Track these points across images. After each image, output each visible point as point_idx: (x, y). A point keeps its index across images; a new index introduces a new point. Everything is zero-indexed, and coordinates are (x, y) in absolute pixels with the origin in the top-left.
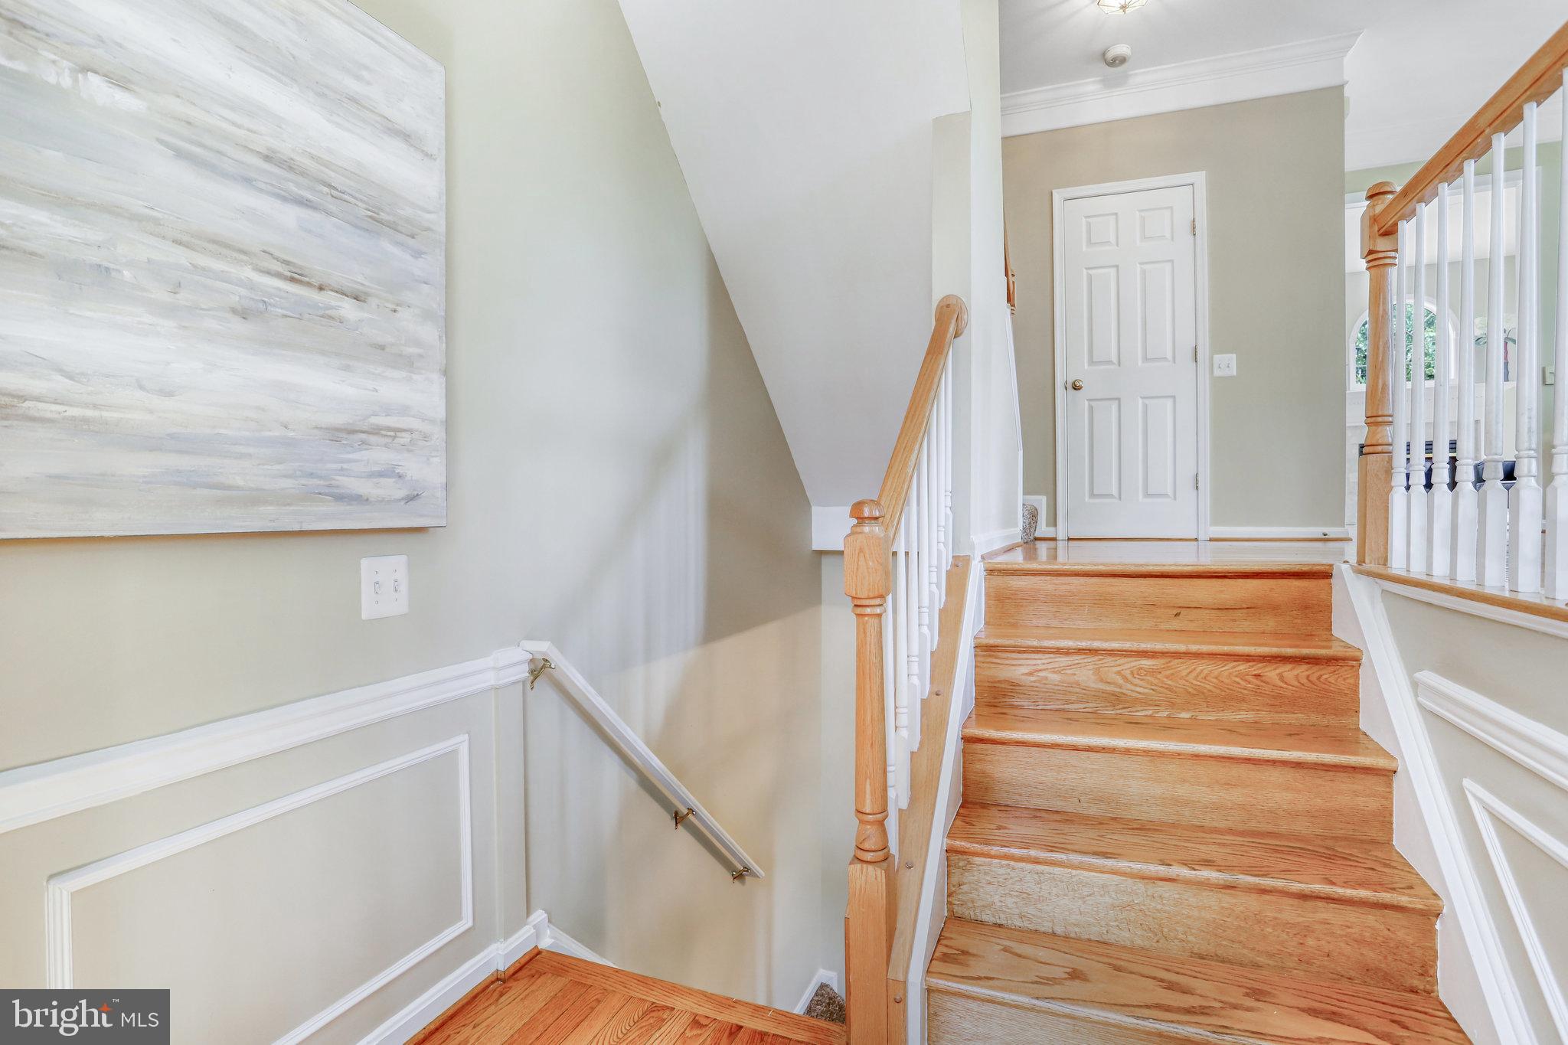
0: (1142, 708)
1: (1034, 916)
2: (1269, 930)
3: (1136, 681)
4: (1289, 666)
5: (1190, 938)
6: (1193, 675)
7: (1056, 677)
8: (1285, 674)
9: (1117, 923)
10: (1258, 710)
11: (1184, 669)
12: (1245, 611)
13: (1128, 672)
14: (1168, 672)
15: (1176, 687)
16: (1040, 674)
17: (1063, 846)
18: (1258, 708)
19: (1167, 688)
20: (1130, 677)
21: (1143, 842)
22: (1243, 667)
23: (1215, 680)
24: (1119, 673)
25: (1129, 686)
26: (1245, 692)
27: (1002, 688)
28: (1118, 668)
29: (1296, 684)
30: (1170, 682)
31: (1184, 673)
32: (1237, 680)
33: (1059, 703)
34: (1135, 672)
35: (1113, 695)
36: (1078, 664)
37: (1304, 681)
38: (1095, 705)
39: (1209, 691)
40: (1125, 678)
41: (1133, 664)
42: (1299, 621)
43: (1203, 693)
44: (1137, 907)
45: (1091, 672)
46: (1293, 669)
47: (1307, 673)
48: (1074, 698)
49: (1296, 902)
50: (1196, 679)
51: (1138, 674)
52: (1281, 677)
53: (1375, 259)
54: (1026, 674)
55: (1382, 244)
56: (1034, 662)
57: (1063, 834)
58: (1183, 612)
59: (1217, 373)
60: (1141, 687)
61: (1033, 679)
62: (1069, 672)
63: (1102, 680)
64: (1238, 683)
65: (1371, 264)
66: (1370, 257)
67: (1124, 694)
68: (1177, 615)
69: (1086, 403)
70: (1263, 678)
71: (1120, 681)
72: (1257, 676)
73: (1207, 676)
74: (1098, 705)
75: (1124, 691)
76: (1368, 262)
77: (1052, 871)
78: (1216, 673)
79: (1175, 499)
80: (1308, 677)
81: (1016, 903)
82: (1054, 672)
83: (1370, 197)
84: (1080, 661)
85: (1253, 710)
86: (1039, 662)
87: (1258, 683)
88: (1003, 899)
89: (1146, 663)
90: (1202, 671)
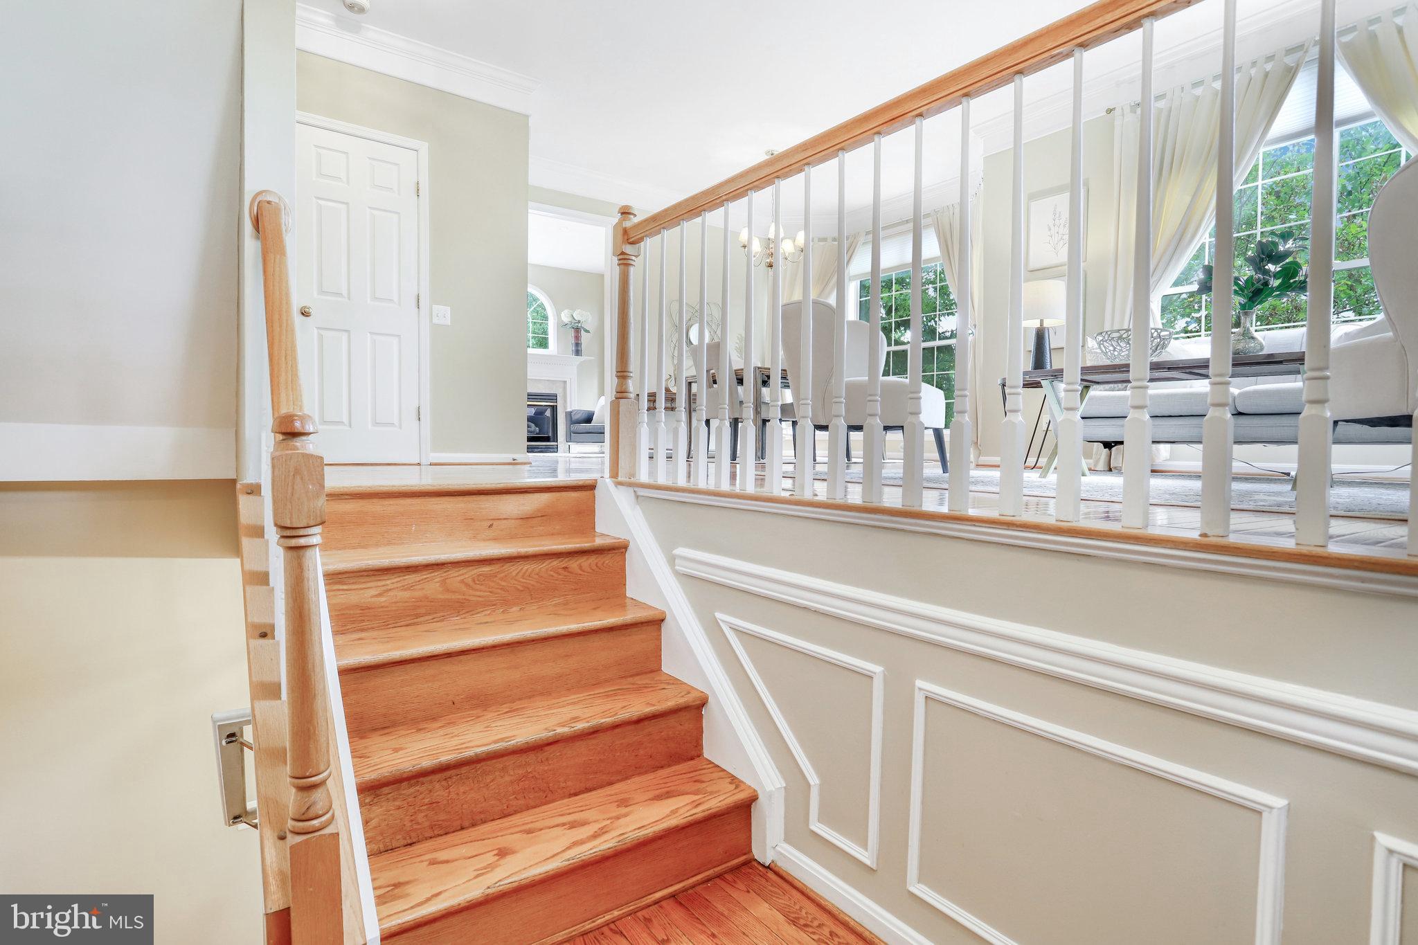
0: (482, 610)
1: (443, 821)
2: (618, 754)
3: (478, 587)
4: (585, 558)
5: (569, 783)
6: (521, 574)
7: (406, 594)
8: (582, 565)
9: (514, 796)
10: (566, 595)
11: (514, 571)
12: (540, 519)
13: (470, 580)
14: (502, 575)
15: (508, 586)
16: (391, 593)
17: (464, 746)
18: (566, 593)
19: (501, 589)
20: (471, 584)
21: (521, 720)
22: (555, 563)
23: (536, 576)
24: (462, 581)
25: (471, 592)
26: (557, 582)
27: (350, 614)
28: (462, 577)
29: (589, 570)
30: (503, 584)
31: (514, 574)
32: (552, 573)
33: (408, 618)
34: (476, 580)
35: (458, 602)
36: (426, 578)
37: (595, 567)
38: (442, 614)
39: (533, 585)
40: (467, 585)
41: (473, 572)
42: (575, 523)
43: (528, 588)
44: (531, 775)
45: (438, 585)
46: (588, 559)
47: (596, 561)
48: (423, 611)
49: (632, 727)
50: (523, 577)
51: (478, 580)
52: (580, 567)
53: (625, 259)
54: (376, 596)
55: (629, 249)
56: (383, 583)
57: (456, 736)
58: (495, 523)
59: (435, 321)
60: (481, 591)
61: (383, 599)
62: (419, 587)
63: (448, 590)
64: (552, 576)
65: (621, 262)
66: (621, 257)
67: (467, 600)
68: (491, 526)
69: (316, 331)
70: (570, 570)
71: (465, 589)
72: (565, 568)
73: (531, 573)
74: (445, 614)
75: (467, 597)
76: (620, 260)
77: (458, 773)
78: (537, 570)
79: (400, 428)
80: (597, 564)
81: (426, 816)
82: (405, 590)
83: (622, 213)
84: (428, 576)
85: (563, 596)
86: (388, 582)
87: (566, 573)
88: (413, 817)
89: (486, 569)
90: (527, 570)
